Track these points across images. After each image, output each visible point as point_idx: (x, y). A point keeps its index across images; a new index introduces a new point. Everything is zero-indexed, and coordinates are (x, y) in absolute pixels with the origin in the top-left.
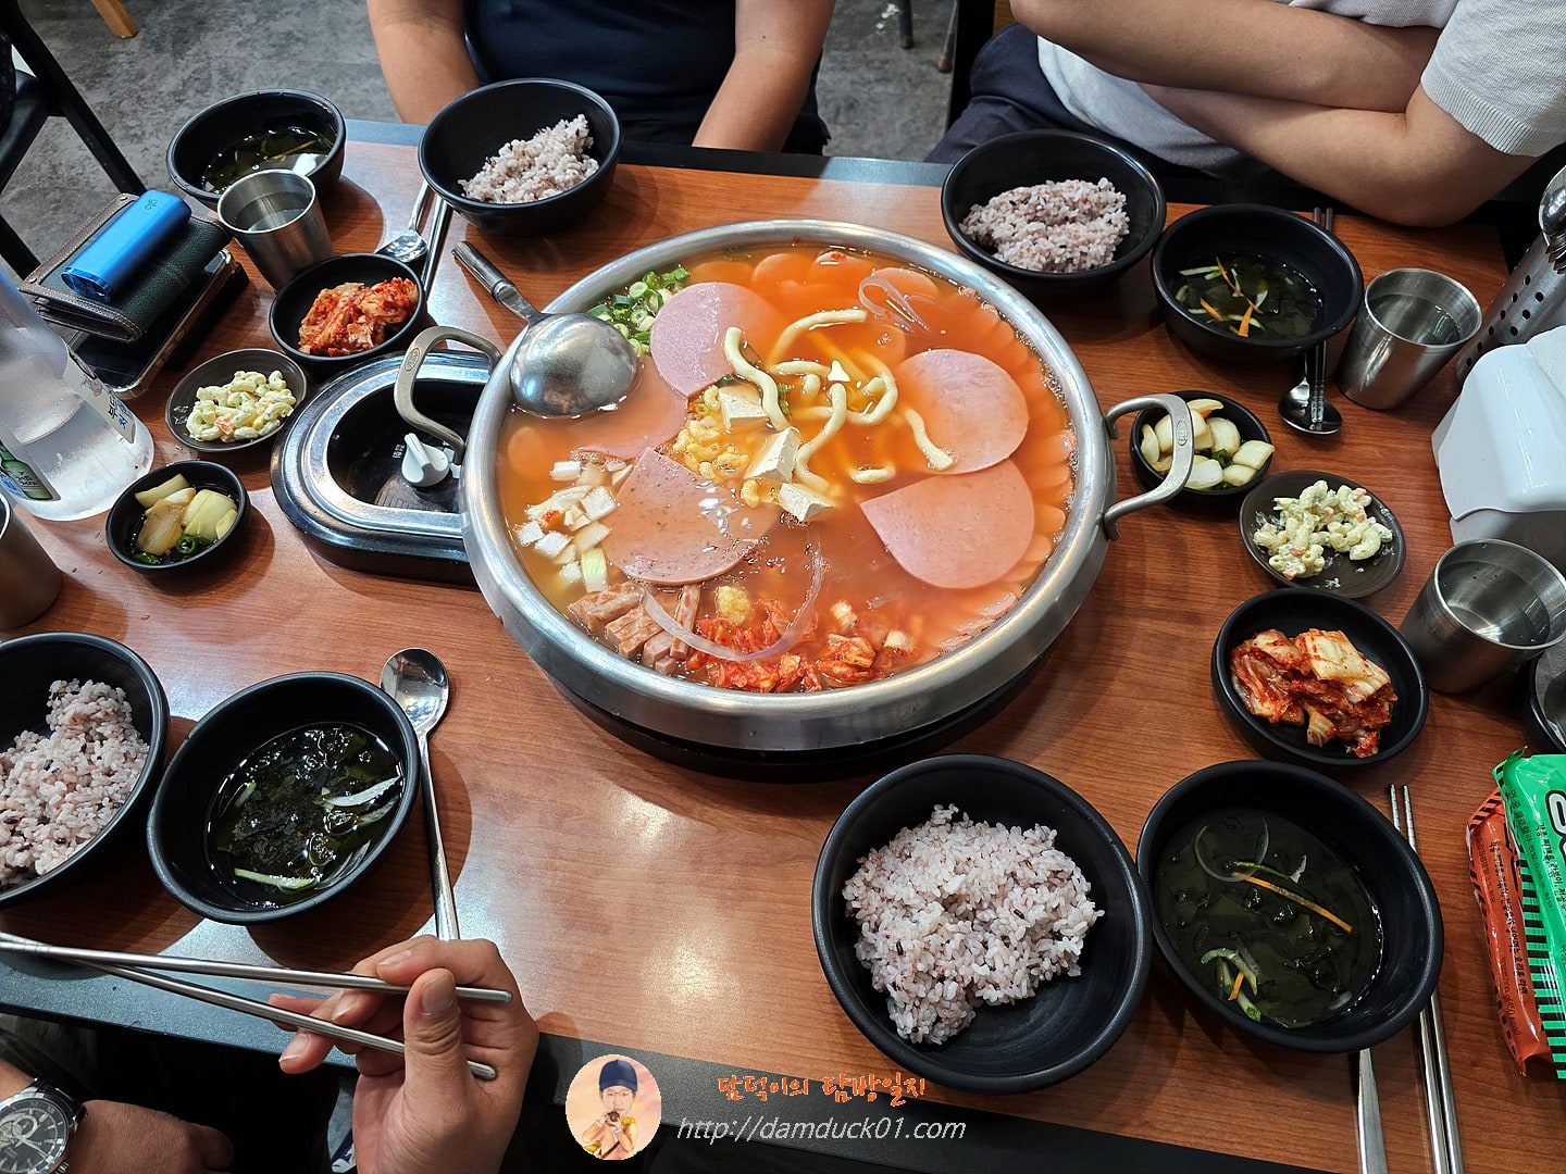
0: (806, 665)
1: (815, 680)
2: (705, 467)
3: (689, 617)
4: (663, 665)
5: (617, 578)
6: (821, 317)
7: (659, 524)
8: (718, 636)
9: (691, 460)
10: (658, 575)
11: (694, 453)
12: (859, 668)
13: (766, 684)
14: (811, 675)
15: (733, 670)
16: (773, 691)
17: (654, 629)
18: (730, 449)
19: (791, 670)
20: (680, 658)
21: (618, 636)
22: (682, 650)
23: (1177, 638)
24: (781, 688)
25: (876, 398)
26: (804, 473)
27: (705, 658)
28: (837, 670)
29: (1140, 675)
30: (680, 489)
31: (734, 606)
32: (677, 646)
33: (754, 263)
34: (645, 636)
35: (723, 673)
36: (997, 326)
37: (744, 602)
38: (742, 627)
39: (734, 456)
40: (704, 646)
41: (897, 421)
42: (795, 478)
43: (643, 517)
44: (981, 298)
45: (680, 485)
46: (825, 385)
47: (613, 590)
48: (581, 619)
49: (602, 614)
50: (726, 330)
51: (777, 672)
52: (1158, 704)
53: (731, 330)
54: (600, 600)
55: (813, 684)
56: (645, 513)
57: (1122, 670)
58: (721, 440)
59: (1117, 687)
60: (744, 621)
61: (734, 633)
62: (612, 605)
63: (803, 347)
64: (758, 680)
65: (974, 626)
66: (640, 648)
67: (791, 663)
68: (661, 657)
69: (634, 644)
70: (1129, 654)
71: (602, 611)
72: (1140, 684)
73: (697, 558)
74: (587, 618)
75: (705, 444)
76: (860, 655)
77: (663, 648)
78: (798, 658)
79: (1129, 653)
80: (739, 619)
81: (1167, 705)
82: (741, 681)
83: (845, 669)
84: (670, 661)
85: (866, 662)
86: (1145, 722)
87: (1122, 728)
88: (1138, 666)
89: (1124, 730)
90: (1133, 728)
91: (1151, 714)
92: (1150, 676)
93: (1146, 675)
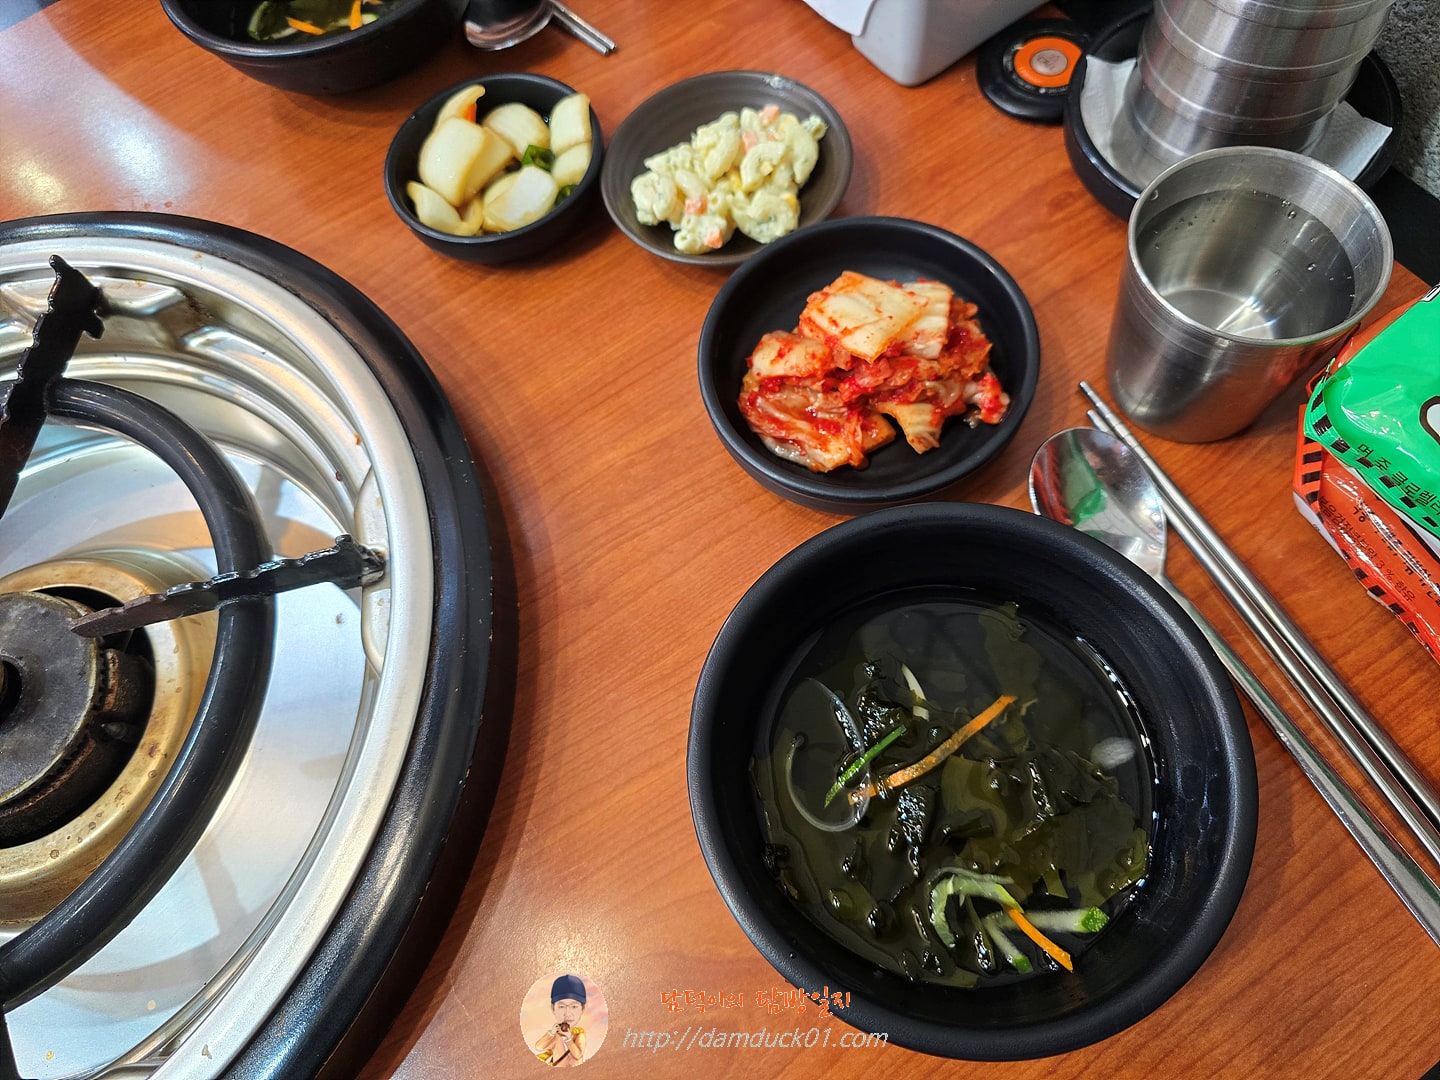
29: (654, 537)
52: (705, 558)
81: (719, 547)
86: (707, 597)
87: (684, 633)
88: (643, 523)
89: (688, 635)
90: (699, 620)
91: (707, 579)
92: (667, 525)
93: (661, 528)
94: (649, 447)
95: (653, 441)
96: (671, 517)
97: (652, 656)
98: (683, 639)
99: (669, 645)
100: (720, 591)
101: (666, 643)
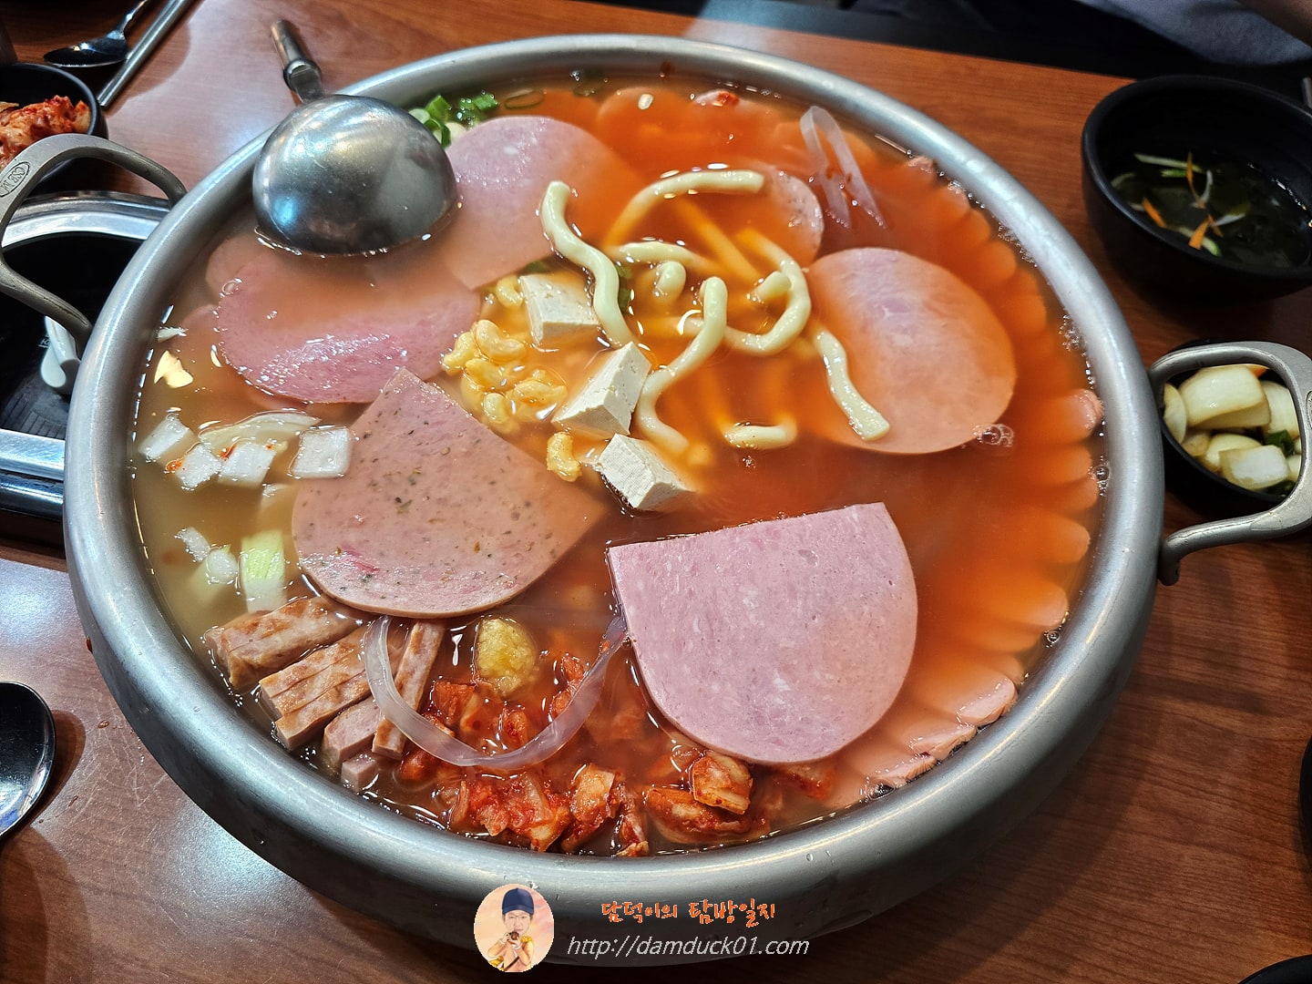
0: (623, 795)
1: (637, 830)
2: (491, 403)
3: (418, 675)
4: (354, 769)
5: (297, 586)
6: (692, 179)
7: (398, 500)
8: (466, 717)
9: (470, 385)
10: (373, 595)
11: (478, 375)
12: (722, 813)
13: (542, 834)
14: (630, 819)
15: (483, 795)
16: (556, 849)
17: (351, 693)
18: (537, 374)
19: (594, 803)
20: (388, 761)
21: (279, 704)
22: (393, 745)
23: (1228, 734)
24: (570, 841)
25: (774, 309)
26: (650, 421)
27: (433, 766)
28: (681, 811)
29: (1174, 798)
30: (445, 443)
31: (505, 662)
32: (384, 738)
33: (600, 96)
34: (329, 708)
35: (465, 800)
36: (968, 216)
37: (522, 654)
38: (512, 701)
39: (541, 387)
40: (436, 738)
41: (804, 350)
42: (635, 430)
43: (373, 485)
44: (942, 175)
45: (448, 436)
46: (693, 281)
47: (289, 611)
48: (219, 661)
49: (257, 659)
50: (545, 187)
51: (567, 805)
52: (1206, 853)
53: (555, 185)
54: (262, 630)
55: (633, 838)
56: (378, 478)
57: (1144, 787)
58: (526, 357)
59: (1138, 816)
60: (518, 689)
61: (496, 710)
62: (281, 642)
63: (662, 222)
64: (528, 823)
65: (941, 740)
66: (316, 734)
67: (594, 786)
68: (352, 753)
69: (305, 721)
70: (1156, 758)
71: (259, 651)
72: (1175, 814)
73: (453, 571)
74: (230, 664)
75: (499, 360)
76: (728, 789)
77: (361, 735)
78: (609, 779)
79: (1154, 756)
80: (510, 683)
81: (1224, 856)
82: (494, 821)
83: (694, 812)
84: (371, 761)
85: (737, 802)
86: (1188, 886)
87: (1151, 895)
88: (1172, 781)
89: (1154, 899)
90: (1169, 896)
91: (1197, 872)
92: (1190, 799)
93: (1184, 797)
94: (1215, 727)
95: (1220, 725)
96: (1199, 797)
97: (1112, 886)
98: (1146, 898)
99: (1132, 891)
100: (1203, 891)
101: (1132, 888)
